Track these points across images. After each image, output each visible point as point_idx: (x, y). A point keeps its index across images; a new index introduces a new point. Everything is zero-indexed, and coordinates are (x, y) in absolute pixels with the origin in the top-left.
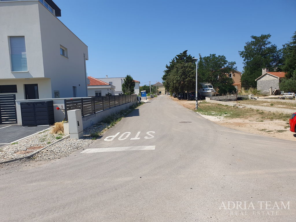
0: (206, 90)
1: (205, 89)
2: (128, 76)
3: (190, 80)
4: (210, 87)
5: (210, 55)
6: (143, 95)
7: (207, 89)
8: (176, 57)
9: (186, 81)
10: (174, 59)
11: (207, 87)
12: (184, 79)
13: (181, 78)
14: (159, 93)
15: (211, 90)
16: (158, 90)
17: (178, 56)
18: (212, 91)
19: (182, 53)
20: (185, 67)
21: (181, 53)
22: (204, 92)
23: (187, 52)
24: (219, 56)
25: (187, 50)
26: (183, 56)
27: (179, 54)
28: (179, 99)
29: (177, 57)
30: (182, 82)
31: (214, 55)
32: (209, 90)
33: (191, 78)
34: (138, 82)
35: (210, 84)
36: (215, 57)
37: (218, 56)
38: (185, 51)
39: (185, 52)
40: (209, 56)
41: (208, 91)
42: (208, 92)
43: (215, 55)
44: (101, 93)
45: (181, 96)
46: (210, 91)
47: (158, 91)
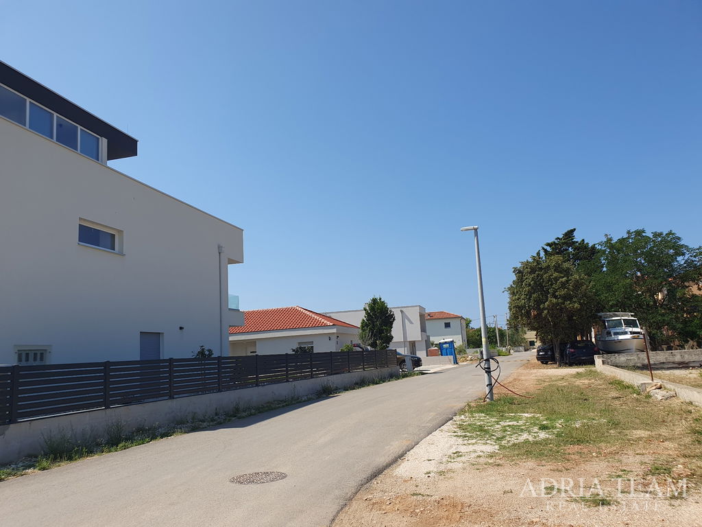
0: (616, 334)
1: (613, 331)
2: (374, 301)
3: (557, 304)
4: (629, 323)
5: (629, 232)
6: (444, 351)
7: (618, 330)
8: (543, 248)
9: (544, 309)
10: (538, 254)
11: (618, 324)
12: (539, 302)
13: (529, 299)
14: (529, 347)
15: (632, 333)
16: (526, 336)
17: (548, 245)
18: (634, 338)
19: (561, 236)
20: (541, 269)
21: (558, 238)
22: (610, 338)
23: (575, 233)
24: (656, 235)
25: (575, 229)
26: (563, 243)
27: (552, 240)
28: (542, 363)
29: (549, 249)
30: (533, 313)
31: (639, 233)
32: (626, 333)
33: (560, 301)
34: (459, 317)
35: (632, 316)
36: (644, 236)
37: (651, 236)
38: (568, 232)
39: (570, 234)
40: (626, 236)
41: (621, 337)
42: (620, 341)
43: (644, 231)
44: (312, 347)
45: (546, 354)
46: (628, 336)
47: (525, 339)
